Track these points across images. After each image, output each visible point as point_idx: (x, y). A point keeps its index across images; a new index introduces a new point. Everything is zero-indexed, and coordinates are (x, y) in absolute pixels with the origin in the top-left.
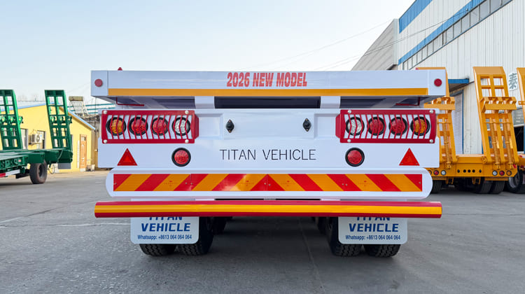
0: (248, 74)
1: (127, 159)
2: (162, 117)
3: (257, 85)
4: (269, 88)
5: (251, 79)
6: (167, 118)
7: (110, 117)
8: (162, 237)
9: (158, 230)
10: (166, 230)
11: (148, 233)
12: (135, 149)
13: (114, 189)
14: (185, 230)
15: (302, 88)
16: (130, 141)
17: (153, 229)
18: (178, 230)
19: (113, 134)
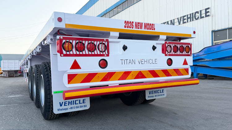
0: (133, 22)
1: (75, 66)
2: (93, 42)
3: (137, 28)
4: (141, 30)
5: (134, 24)
6: (95, 43)
7: (64, 41)
8: (71, 108)
9: (69, 105)
10: (73, 104)
11: (63, 107)
12: (80, 60)
13: (68, 83)
14: (83, 103)
15: (153, 31)
16: (76, 55)
17: (66, 104)
18: (80, 103)
19: (67, 51)
